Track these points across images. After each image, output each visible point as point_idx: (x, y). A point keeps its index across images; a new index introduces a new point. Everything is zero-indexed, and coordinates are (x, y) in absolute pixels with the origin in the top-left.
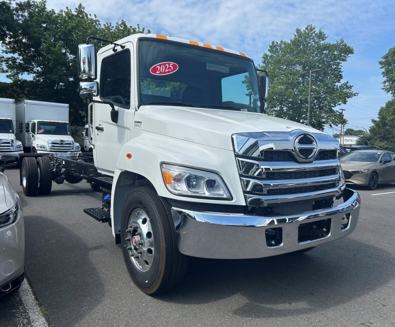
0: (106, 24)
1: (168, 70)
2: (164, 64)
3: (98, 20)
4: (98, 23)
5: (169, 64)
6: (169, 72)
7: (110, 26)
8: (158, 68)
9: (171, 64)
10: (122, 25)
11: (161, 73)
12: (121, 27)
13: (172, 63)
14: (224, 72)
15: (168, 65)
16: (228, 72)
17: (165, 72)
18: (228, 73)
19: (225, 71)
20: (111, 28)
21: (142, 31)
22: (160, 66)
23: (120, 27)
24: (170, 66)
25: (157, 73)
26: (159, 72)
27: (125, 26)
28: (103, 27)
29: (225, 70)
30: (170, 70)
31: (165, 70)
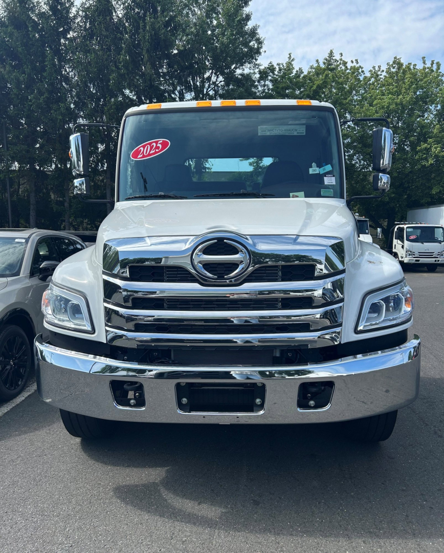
0: (372, 69)
1: (154, 151)
2: (150, 144)
3: (360, 67)
4: (360, 71)
5: (157, 143)
6: (156, 153)
7: (379, 70)
8: (141, 150)
9: (159, 142)
10: (394, 66)
11: (144, 156)
12: (394, 68)
13: (161, 141)
14: (295, 134)
15: (154, 144)
16: (303, 133)
17: (150, 155)
18: (305, 134)
19: (298, 133)
20: (379, 73)
21: (431, 66)
22: (144, 147)
23: (392, 68)
24: (158, 145)
25: (139, 156)
26: (141, 156)
27: (400, 65)
28: (368, 75)
29: (296, 130)
30: (157, 150)
31: (150, 151)
